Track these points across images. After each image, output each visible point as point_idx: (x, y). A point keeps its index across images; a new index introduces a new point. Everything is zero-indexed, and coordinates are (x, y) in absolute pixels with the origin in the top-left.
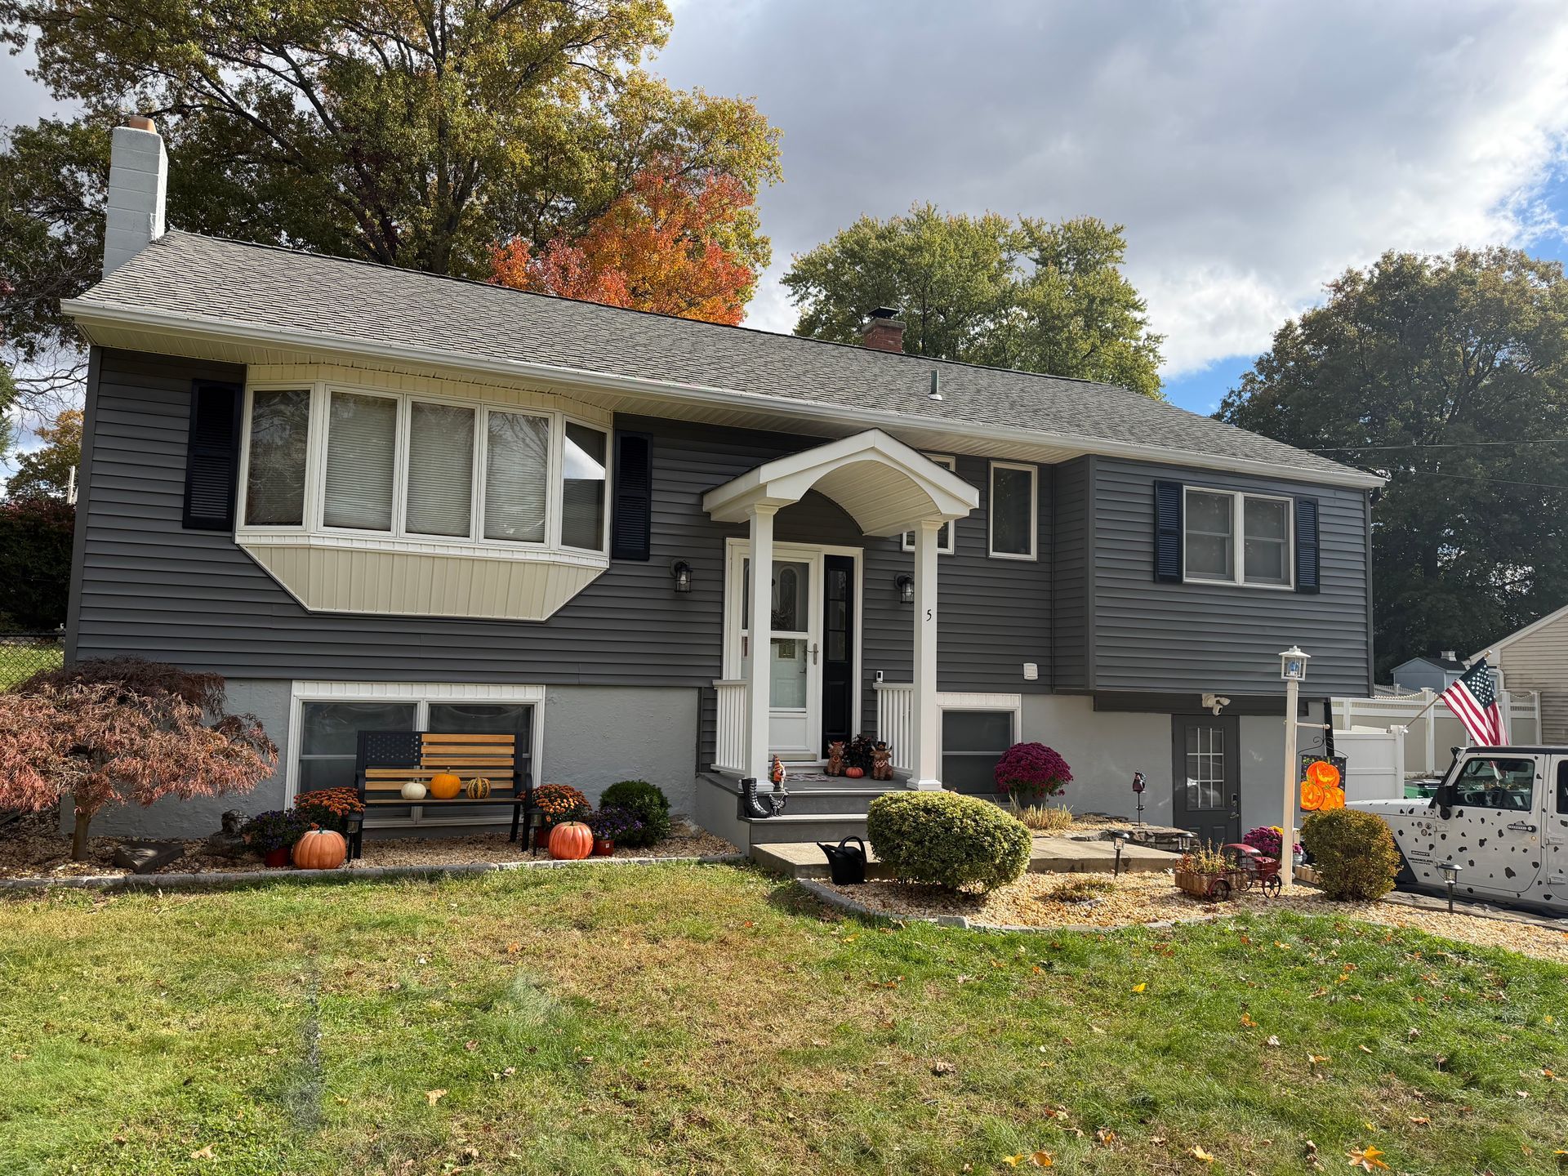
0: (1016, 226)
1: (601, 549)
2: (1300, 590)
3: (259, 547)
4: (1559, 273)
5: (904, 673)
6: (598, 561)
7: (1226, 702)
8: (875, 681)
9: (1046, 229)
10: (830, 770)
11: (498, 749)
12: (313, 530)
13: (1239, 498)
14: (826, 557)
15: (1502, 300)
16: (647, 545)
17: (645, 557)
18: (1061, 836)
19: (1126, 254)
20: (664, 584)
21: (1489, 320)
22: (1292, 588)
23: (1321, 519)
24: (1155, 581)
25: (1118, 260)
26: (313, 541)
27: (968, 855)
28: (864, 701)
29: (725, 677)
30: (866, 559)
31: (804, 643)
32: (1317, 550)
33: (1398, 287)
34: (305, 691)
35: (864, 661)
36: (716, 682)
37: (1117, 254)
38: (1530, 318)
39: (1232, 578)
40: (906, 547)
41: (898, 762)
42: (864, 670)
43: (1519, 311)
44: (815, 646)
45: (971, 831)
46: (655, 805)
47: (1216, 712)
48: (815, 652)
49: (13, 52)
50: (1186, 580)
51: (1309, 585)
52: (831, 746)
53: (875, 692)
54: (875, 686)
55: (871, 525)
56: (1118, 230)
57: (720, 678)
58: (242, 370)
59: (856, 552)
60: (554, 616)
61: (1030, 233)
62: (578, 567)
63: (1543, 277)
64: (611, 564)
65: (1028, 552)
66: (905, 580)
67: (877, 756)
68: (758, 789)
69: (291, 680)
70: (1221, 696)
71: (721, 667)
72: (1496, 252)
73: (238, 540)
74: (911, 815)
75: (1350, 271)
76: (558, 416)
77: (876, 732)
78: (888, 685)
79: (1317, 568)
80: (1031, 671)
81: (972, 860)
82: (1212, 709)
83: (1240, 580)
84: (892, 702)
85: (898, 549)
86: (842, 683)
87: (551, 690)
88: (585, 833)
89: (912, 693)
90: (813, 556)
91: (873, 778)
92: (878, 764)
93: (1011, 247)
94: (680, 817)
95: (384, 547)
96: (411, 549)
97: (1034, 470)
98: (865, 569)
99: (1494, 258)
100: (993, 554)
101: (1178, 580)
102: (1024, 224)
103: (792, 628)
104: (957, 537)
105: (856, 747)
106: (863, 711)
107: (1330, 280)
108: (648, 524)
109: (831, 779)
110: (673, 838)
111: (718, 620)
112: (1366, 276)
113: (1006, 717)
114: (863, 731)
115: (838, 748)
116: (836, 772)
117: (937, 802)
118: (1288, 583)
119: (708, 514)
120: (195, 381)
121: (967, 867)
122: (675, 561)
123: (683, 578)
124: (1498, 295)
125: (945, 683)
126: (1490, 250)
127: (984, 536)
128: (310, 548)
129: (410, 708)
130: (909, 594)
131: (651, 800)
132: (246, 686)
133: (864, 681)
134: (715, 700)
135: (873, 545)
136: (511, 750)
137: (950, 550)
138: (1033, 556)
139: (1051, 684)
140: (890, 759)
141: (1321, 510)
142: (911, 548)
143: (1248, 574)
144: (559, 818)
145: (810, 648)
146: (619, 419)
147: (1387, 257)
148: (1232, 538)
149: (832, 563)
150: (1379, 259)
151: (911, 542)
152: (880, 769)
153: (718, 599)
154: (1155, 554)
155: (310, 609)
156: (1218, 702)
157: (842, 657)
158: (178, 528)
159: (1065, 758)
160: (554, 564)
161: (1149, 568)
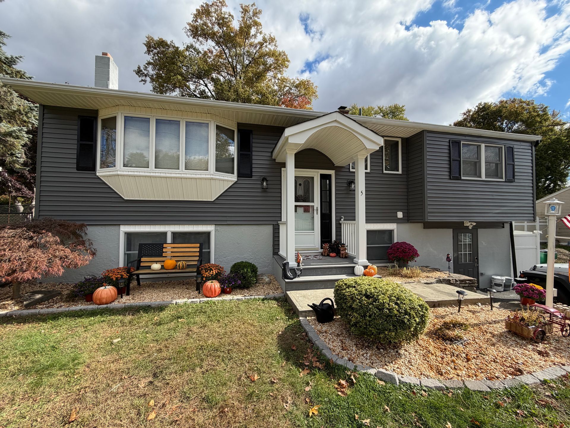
0: (377, 108)
1: (233, 173)
2: (508, 181)
3: (104, 176)
4: (533, 103)
5: (352, 217)
6: (233, 178)
7: (475, 224)
8: (341, 220)
9: (384, 108)
10: (324, 254)
11: (194, 249)
12: (119, 169)
13: (483, 146)
14: (321, 174)
15: (517, 111)
16: (251, 172)
17: (251, 176)
18: (419, 282)
19: (405, 112)
20: (259, 186)
21: (512, 117)
22: (504, 180)
23: (515, 153)
24: (450, 179)
25: (403, 114)
26: (119, 173)
27: (394, 326)
28: (336, 228)
29: (282, 220)
30: (336, 175)
31: (313, 206)
32: (513, 165)
33: (483, 111)
34: (125, 229)
35: (336, 213)
36: (279, 222)
37: (403, 112)
38: (525, 115)
39: (480, 177)
40: (351, 170)
41: (350, 252)
42: (336, 216)
43: (522, 113)
44: (317, 208)
45: (396, 312)
46: (249, 272)
47: (470, 228)
48: (317, 210)
49: (144, 84)
50: (462, 178)
51: (511, 179)
52: (324, 245)
53: (341, 224)
54: (340, 222)
55: (337, 162)
56: (403, 107)
57: (281, 220)
58: (96, 112)
59: (332, 172)
60: (217, 199)
61: (380, 109)
62: (224, 180)
63: (528, 105)
64: (238, 179)
65: (398, 171)
66: (351, 182)
67: (342, 249)
68: (290, 266)
69: (120, 225)
70: (472, 222)
71: (281, 216)
72: (512, 99)
73: (97, 174)
74: (358, 299)
75: (468, 109)
76: (212, 122)
77: (341, 239)
78: (345, 222)
79: (514, 172)
80: (400, 215)
81: (397, 330)
82: (468, 226)
83: (483, 178)
84: (347, 228)
85: (348, 171)
86: (328, 221)
87: (217, 226)
88: (216, 286)
89: (355, 225)
90: (316, 174)
91: (340, 257)
92: (342, 252)
93: (375, 114)
94: (262, 275)
95: (146, 174)
96: (157, 174)
97: (400, 141)
98: (336, 179)
99: (512, 101)
100: (385, 172)
101: (459, 178)
102: (379, 107)
103: (308, 201)
104: (371, 166)
105: (334, 245)
106: (336, 231)
107: (462, 112)
108: (251, 164)
109: (324, 258)
110: (260, 283)
111: (280, 199)
112: (473, 110)
113: (391, 232)
114: (336, 239)
115: (327, 246)
116: (326, 255)
117: (373, 291)
118: (502, 178)
119: (275, 160)
120: (79, 116)
121: (393, 334)
122: (262, 177)
123: (265, 183)
124: (516, 109)
125: (369, 220)
126: (510, 99)
127: (381, 165)
128: (118, 175)
129: (165, 234)
130: (353, 187)
131: (247, 270)
132: (104, 227)
133: (336, 220)
134: (279, 229)
135: (338, 169)
136: (198, 250)
137: (368, 171)
138: (400, 172)
139: (408, 219)
140: (347, 250)
141: (515, 150)
142: (354, 170)
143: (487, 176)
144: (208, 279)
145: (315, 208)
146: (239, 125)
147: (480, 104)
148: (480, 162)
149: (323, 177)
150: (478, 105)
151: (353, 168)
152: (342, 254)
153: (279, 191)
154: (450, 168)
155: (125, 198)
156: (471, 224)
157: (328, 212)
158: (75, 171)
159: (415, 247)
160: (212, 179)
161: (447, 173)
